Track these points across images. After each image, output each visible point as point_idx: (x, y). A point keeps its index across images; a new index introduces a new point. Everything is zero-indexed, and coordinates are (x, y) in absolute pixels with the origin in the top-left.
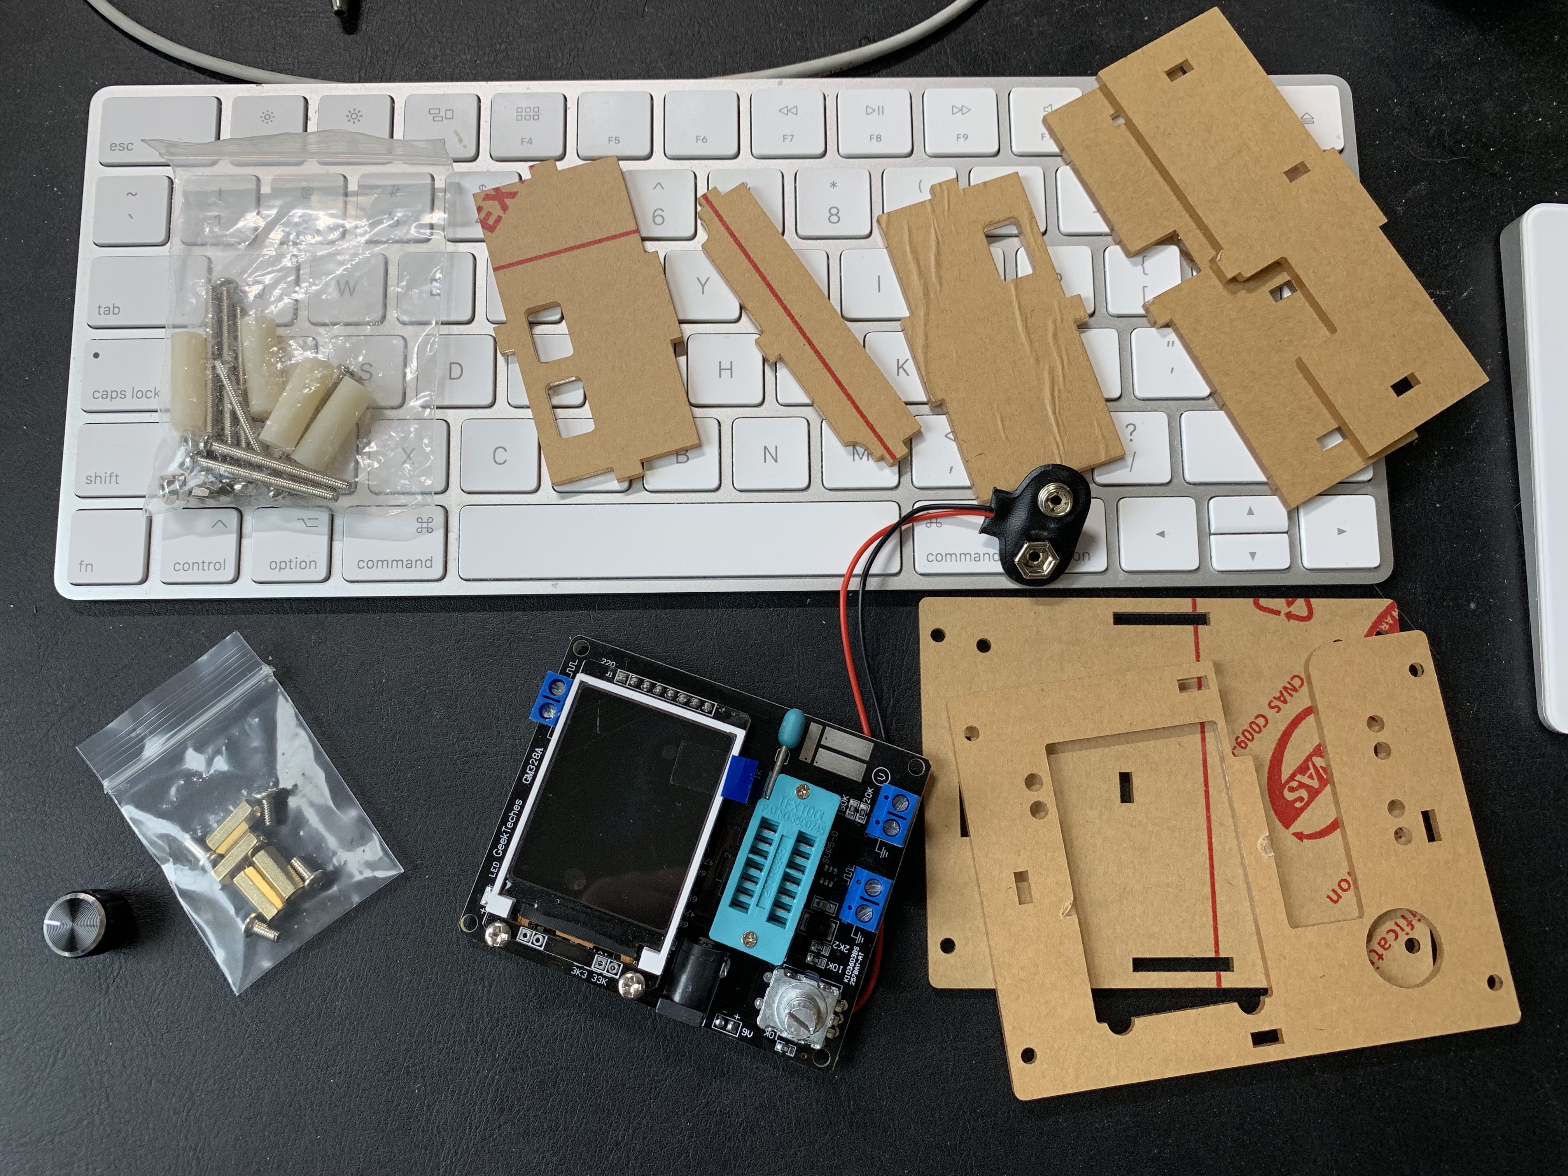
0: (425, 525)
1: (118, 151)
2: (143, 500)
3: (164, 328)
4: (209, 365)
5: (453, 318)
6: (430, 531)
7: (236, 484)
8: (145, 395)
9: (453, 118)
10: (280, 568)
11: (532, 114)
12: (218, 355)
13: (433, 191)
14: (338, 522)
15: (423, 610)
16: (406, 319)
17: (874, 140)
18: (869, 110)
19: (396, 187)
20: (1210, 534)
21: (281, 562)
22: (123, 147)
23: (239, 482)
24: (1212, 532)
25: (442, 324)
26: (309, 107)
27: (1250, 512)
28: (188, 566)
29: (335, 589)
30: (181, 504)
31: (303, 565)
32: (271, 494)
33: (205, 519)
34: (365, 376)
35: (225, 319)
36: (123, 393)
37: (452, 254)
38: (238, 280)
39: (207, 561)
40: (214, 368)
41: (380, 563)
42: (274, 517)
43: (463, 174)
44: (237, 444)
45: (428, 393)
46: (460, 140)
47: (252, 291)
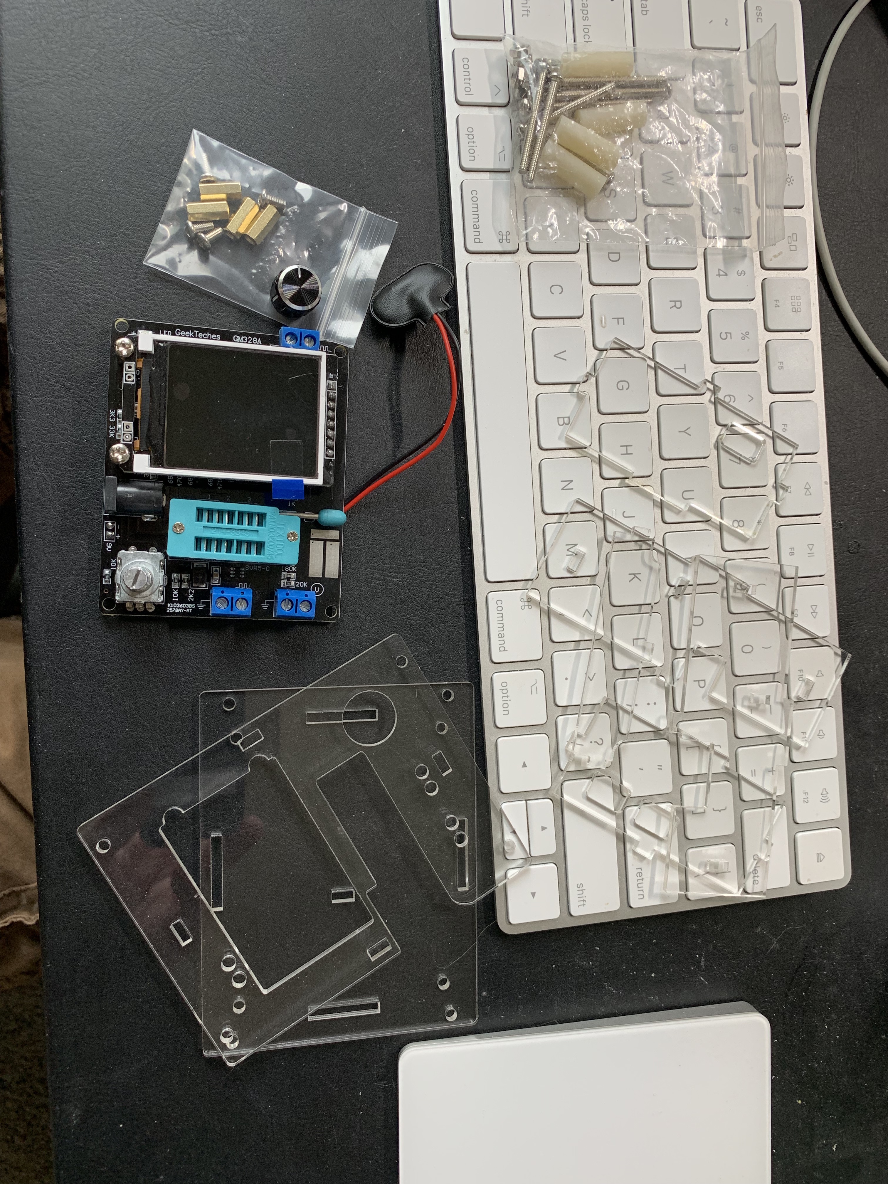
0: (504, 237)
1: (756, 11)
2: (511, 33)
3: (634, 46)
4: (611, 79)
5: (651, 254)
6: (500, 241)
7: (528, 100)
8: (586, 34)
9: (790, 250)
10: (469, 135)
11: (797, 307)
12: (618, 86)
13: (740, 238)
14: (503, 175)
15: (442, 239)
16: (649, 220)
17: (790, 550)
18: (811, 546)
19: (740, 211)
20: (526, 801)
21: (473, 135)
22: (759, 15)
23: (529, 102)
24: (528, 802)
25: (646, 246)
26: (793, 148)
27: (543, 828)
28: (466, 68)
29: (456, 176)
30: (511, 60)
31: (472, 151)
32: (522, 126)
33: (500, 79)
34: (607, 193)
35: (644, 90)
36: (587, 19)
37: (695, 253)
38: (671, 98)
39: (471, 82)
40: (610, 82)
41: (476, 206)
42: (505, 129)
43: (752, 259)
44: (557, 100)
45: (598, 236)
46: (775, 256)
47: (663, 109)
